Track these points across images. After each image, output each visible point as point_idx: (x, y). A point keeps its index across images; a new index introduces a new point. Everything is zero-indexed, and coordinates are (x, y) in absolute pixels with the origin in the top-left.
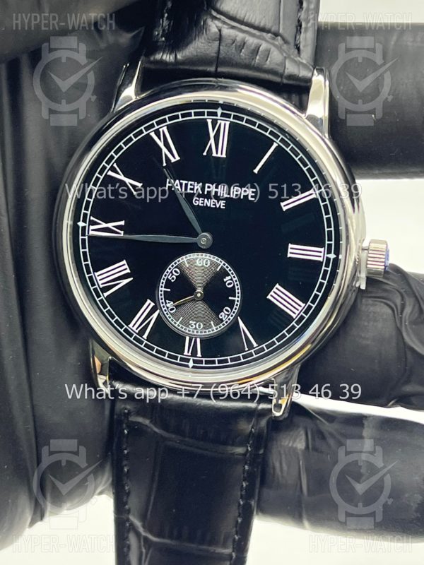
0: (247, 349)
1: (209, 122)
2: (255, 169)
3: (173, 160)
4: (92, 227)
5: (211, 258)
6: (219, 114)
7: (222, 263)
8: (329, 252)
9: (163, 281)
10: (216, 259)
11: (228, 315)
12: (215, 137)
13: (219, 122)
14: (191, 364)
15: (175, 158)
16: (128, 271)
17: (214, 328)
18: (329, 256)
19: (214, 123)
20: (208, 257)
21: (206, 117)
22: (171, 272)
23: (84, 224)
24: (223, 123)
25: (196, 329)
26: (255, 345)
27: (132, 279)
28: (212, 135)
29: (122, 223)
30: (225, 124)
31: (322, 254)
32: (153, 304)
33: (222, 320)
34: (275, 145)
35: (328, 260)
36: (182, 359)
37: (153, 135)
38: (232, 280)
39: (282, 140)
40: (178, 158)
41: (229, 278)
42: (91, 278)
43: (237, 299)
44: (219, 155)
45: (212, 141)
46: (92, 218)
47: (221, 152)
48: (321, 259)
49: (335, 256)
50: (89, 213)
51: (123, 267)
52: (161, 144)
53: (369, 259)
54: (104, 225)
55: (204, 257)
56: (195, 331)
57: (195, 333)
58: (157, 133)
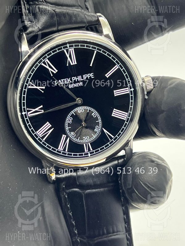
0: (110, 140)
1: (65, 51)
2: (90, 64)
3: (55, 72)
4: (29, 113)
5: (84, 108)
6: (68, 46)
7: (89, 108)
8: (131, 88)
9: (66, 125)
10: (86, 107)
11: (98, 129)
12: (69, 57)
13: (69, 50)
14: (89, 155)
15: (55, 71)
16: (51, 126)
17: (94, 136)
18: (131, 90)
19: (67, 51)
20: (82, 108)
21: (63, 49)
22: (69, 120)
23: (25, 113)
24: (71, 50)
25: (86, 139)
26: (113, 137)
27: (53, 129)
28: (68, 56)
29: (42, 106)
30: (72, 50)
31: (128, 90)
32: (65, 136)
33: (96, 132)
34: (95, 52)
35: (131, 91)
36: (85, 154)
37: (43, 64)
38: (95, 114)
39: (98, 49)
40: (57, 71)
41: (94, 113)
42: (35, 135)
43: (100, 121)
44: (74, 64)
45: (69, 59)
46: (28, 109)
47: (74, 62)
48: (128, 92)
49: (134, 89)
50: (25, 107)
51: (48, 125)
52: (48, 67)
53: (147, 85)
54: (34, 110)
55: (80, 108)
56: (87, 140)
57: (87, 141)
58: (44, 63)
